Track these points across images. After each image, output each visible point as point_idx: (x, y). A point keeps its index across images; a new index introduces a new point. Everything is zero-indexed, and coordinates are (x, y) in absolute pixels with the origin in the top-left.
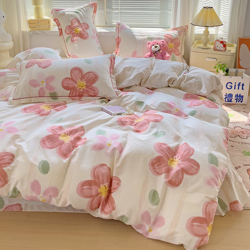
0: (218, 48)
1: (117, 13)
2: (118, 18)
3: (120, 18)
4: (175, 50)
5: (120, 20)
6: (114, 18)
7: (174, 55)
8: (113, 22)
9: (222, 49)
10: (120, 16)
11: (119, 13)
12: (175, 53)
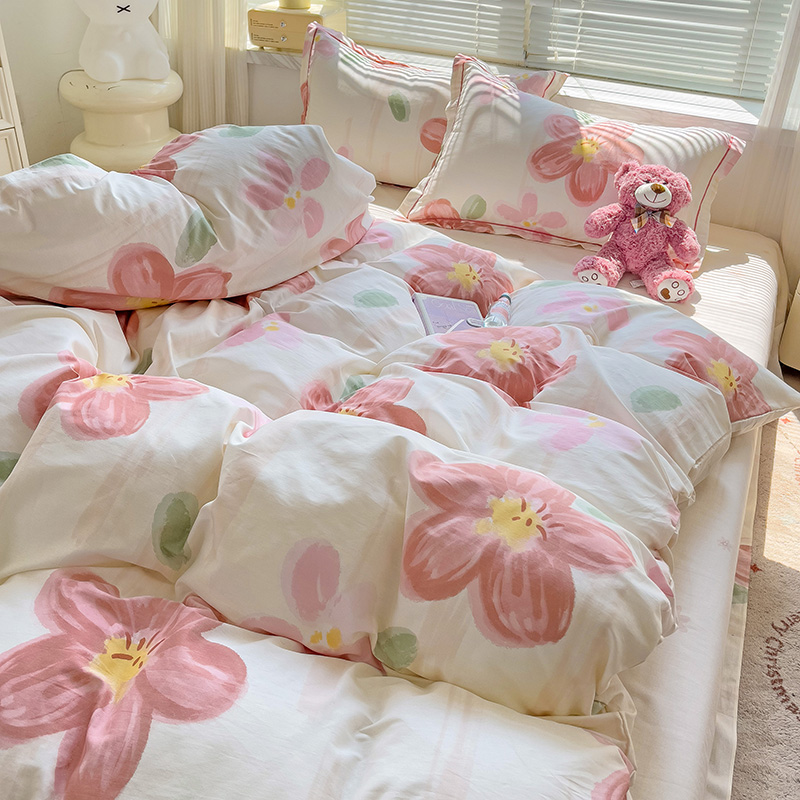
1: (571, 20)
2: (574, 39)
3: (581, 40)
5: (580, 47)
6: (555, 37)
8: (551, 54)
10: (582, 32)
11: (581, 20)
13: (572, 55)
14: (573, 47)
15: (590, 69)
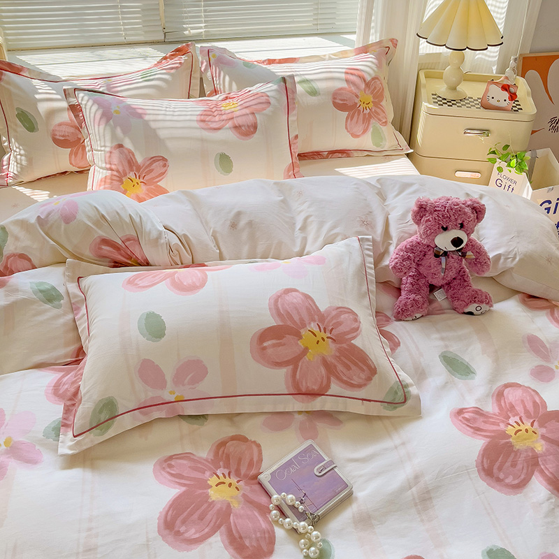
0: (493, 102)
2: (200, 17)
3: (206, 16)
4: (378, 110)
5: (206, 22)
6: (187, 18)
7: (378, 125)
9: (504, 104)
10: (205, 11)
12: (379, 120)
13: (201, 28)
14: (200, 22)
15: (215, 35)
